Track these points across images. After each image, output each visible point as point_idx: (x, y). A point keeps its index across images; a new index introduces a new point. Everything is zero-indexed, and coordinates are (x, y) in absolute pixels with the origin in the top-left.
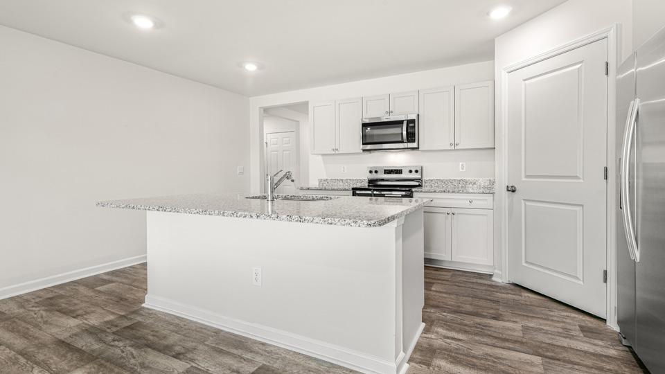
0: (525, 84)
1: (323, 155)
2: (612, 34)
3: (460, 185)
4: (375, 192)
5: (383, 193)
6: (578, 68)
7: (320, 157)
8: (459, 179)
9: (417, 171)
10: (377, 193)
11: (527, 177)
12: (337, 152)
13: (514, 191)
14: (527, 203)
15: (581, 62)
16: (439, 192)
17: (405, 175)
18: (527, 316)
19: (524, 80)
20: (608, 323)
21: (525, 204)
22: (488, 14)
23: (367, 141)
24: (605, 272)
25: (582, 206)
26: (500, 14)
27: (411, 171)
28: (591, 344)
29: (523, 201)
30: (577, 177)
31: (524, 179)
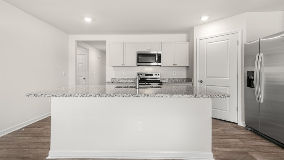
0: (207, 45)
1: (113, 67)
2: (240, 32)
3: (174, 80)
4: (146, 84)
5: (150, 84)
6: (227, 42)
7: (112, 67)
8: (173, 78)
9: (159, 75)
10: (148, 84)
11: (207, 77)
12: (124, 66)
13: (202, 82)
14: (207, 86)
15: (229, 40)
16: (173, 83)
17: (154, 76)
18: (219, 126)
19: (206, 43)
20: (238, 124)
21: (207, 87)
22: (201, 18)
23: (139, 61)
24: (237, 108)
25: (229, 87)
26: (205, 18)
27: (156, 75)
28: (242, 131)
29: (205, 86)
30: (227, 77)
31: (206, 78)
